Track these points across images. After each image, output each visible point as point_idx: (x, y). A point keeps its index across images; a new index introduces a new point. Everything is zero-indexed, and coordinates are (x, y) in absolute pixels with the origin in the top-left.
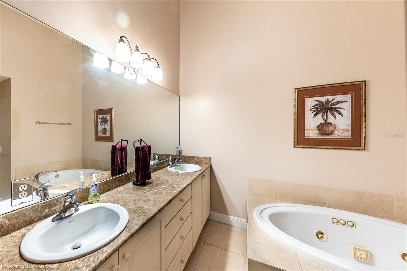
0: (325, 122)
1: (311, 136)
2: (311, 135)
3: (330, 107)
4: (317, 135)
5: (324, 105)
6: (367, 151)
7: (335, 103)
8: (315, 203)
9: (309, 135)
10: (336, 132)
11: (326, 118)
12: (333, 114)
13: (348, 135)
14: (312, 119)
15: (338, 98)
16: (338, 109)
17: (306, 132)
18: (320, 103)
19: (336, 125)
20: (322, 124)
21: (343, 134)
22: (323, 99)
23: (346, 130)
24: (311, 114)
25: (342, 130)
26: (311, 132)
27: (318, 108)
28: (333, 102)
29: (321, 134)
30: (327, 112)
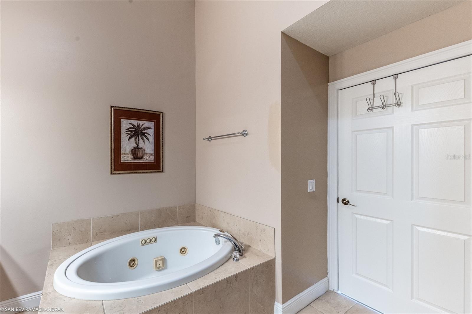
0: (137, 146)
1: (126, 161)
2: (126, 159)
3: (141, 132)
4: (131, 160)
5: (136, 129)
6: (164, 172)
7: (144, 128)
8: (130, 230)
9: (125, 159)
10: (145, 157)
11: (138, 142)
12: (143, 139)
13: (152, 159)
14: (127, 142)
15: (147, 124)
16: (146, 135)
17: (122, 156)
18: (133, 127)
19: (145, 150)
20: (135, 148)
21: (150, 158)
22: (136, 123)
23: (151, 154)
24: (126, 137)
25: (149, 155)
26: (127, 156)
27: (131, 131)
28: (143, 127)
29: (135, 158)
30: (139, 137)
